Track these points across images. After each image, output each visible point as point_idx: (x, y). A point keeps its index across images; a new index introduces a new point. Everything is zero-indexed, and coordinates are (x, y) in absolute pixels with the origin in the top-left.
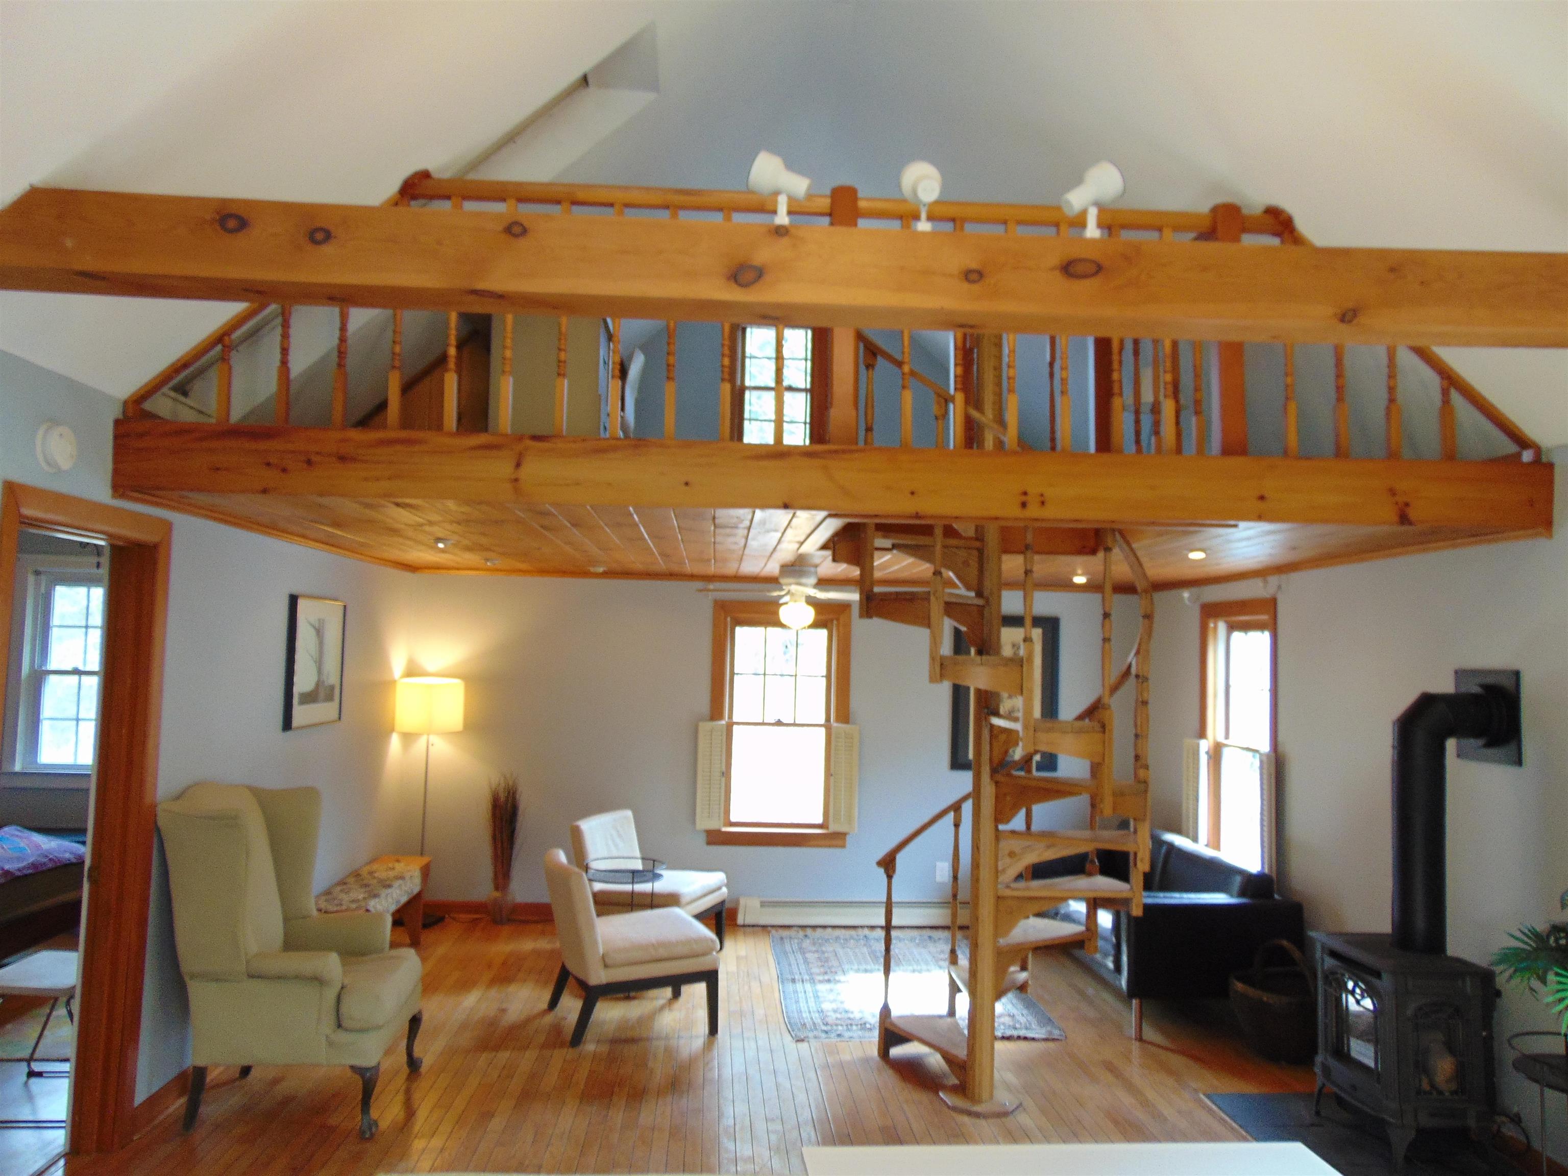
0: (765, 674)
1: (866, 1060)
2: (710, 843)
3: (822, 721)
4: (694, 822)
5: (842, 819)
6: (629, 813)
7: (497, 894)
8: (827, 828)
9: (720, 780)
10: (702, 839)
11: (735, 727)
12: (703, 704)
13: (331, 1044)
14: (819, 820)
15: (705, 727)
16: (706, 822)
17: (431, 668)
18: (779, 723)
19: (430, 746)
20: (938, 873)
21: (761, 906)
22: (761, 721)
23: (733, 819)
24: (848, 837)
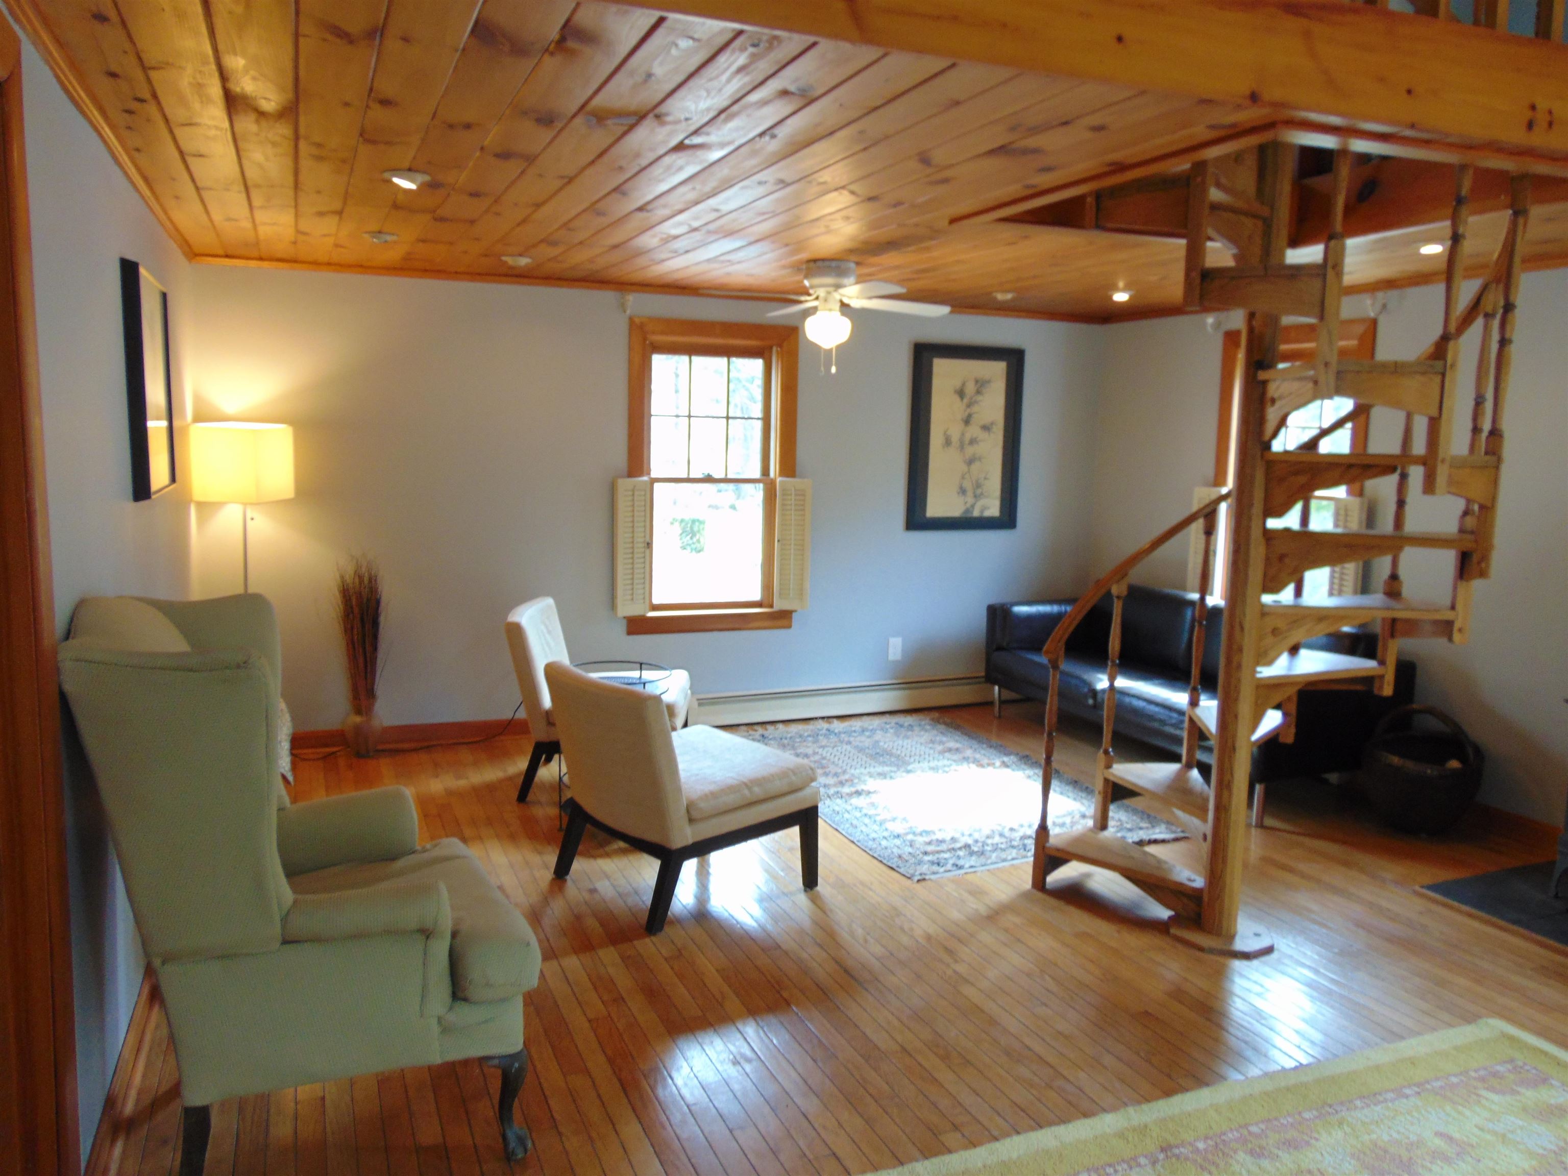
0: (689, 416)
1: (1025, 895)
2: (630, 632)
3: (757, 474)
4: (613, 605)
5: (791, 595)
6: (550, 601)
7: (358, 719)
8: (771, 606)
9: (644, 552)
10: (622, 627)
11: (656, 485)
12: (619, 456)
13: (446, 1029)
14: (757, 596)
15: (624, 484)
16: (628, 608)
17: (229, 408)
18: (709, 479)
19: (249, 522)
20: (891, 651)
21: (700, 705)
22: (685, 476)
23: (656, 601)
24: (794, 615)
